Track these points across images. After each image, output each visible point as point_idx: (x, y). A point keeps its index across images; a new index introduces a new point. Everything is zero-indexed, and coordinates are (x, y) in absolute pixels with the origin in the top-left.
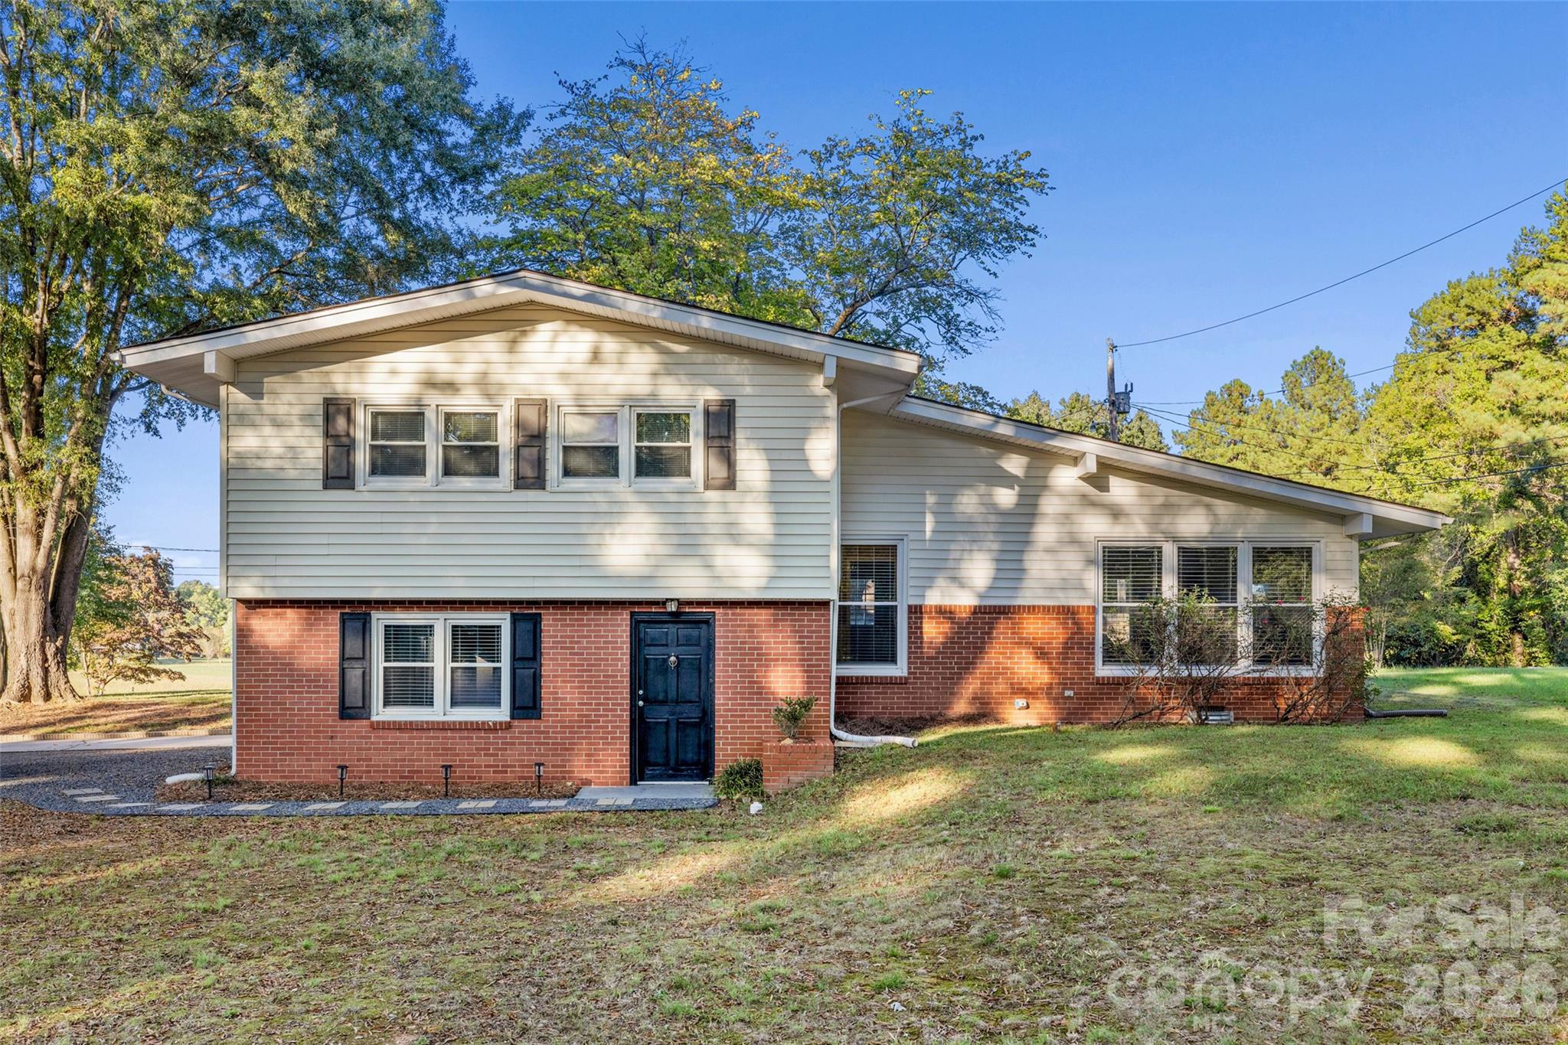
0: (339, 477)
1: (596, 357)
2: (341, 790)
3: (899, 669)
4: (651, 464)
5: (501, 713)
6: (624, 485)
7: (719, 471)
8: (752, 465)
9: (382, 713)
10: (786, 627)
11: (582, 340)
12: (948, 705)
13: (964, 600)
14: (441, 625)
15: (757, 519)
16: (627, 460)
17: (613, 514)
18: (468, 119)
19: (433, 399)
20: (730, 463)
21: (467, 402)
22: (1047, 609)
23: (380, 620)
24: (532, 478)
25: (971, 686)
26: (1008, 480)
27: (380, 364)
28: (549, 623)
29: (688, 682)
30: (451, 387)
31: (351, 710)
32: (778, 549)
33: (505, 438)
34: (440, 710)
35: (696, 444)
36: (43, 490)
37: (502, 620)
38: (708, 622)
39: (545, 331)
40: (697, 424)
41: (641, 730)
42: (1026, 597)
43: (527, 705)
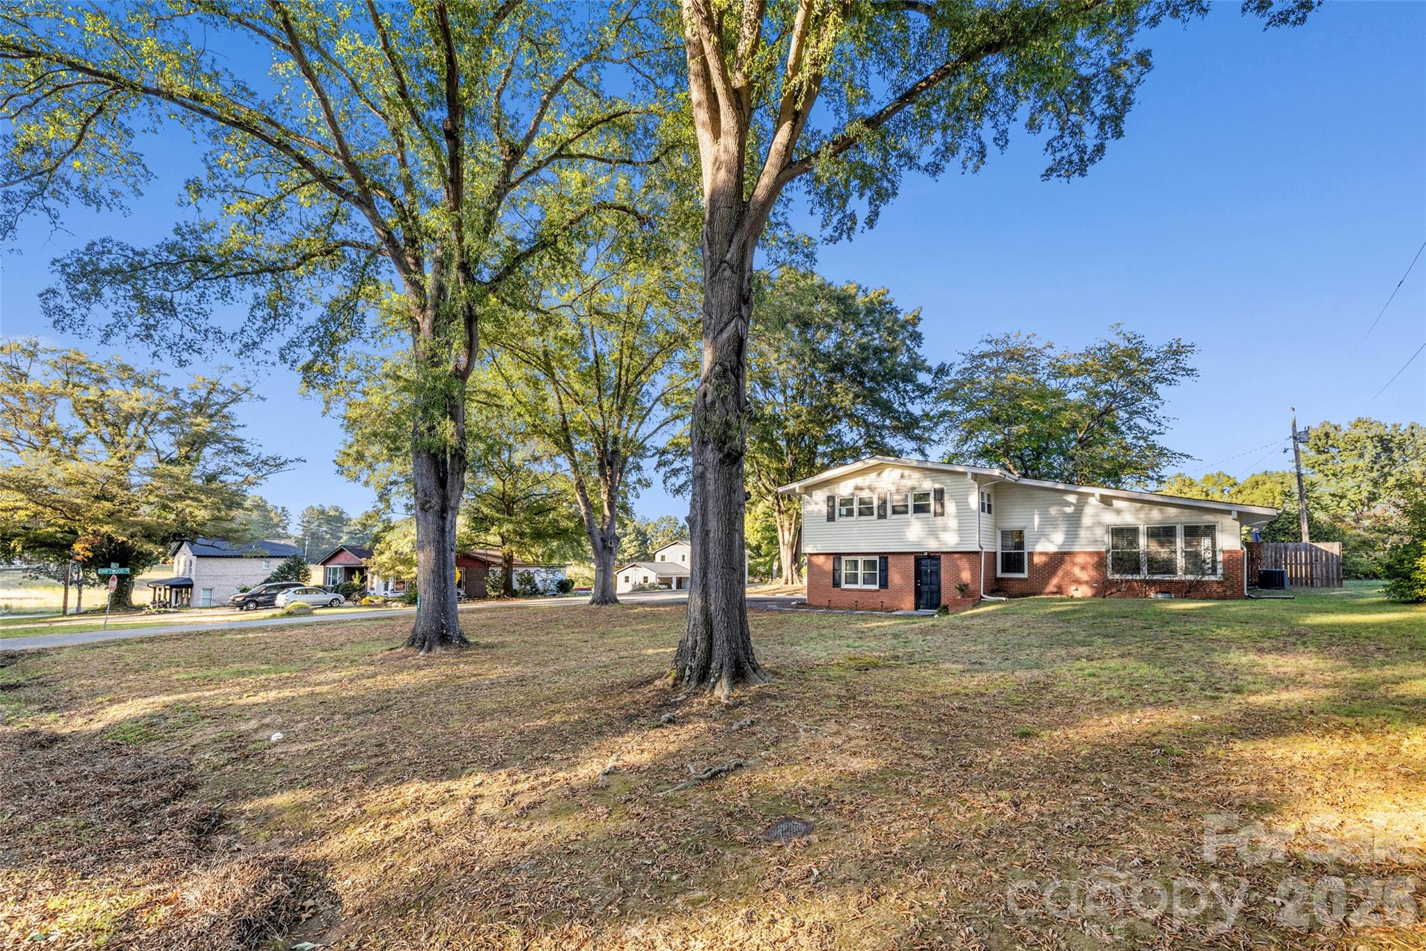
0: (831, 518)
1: (902, 476)
2: (828, 607)
3: (1025, 575)
4: (920, 509)
5: (876, 587)
6: (911, 516)
7: (939, 510)
8: (950, 507)
9: (844, 586)
10: (965, 560)
11: (898, 472)
12: (1043, 588)
13: (1052, 549)
14: (860, 559)
15: (952, 523)
16: (911, 509)
17: (908, 524)
18: (929, 370)
19: (857, 492)
20: (942, 505)
21: (865, 494)
22: (1085, 553)
23: (844, 559)
24: (882, 516)
25: (1055, 581)
26: (1069, 504)
27: (842, 485)
28: (890, 559)
29: (934, 578)
30: (862, 489)
31: (836, 584)
32: (961, 531)
33: (875, 504)
34: (860, 585)
35: (932, 501)
36: (791, 516)
37: (877, 558)
38: (938, 559)
39: (887, 471)
40: (932, 495)
41: (918, 593)
42: (1076, 549)
43: (884, 584)
